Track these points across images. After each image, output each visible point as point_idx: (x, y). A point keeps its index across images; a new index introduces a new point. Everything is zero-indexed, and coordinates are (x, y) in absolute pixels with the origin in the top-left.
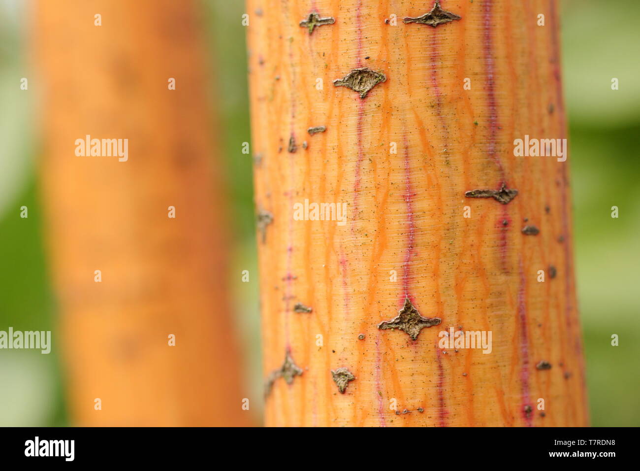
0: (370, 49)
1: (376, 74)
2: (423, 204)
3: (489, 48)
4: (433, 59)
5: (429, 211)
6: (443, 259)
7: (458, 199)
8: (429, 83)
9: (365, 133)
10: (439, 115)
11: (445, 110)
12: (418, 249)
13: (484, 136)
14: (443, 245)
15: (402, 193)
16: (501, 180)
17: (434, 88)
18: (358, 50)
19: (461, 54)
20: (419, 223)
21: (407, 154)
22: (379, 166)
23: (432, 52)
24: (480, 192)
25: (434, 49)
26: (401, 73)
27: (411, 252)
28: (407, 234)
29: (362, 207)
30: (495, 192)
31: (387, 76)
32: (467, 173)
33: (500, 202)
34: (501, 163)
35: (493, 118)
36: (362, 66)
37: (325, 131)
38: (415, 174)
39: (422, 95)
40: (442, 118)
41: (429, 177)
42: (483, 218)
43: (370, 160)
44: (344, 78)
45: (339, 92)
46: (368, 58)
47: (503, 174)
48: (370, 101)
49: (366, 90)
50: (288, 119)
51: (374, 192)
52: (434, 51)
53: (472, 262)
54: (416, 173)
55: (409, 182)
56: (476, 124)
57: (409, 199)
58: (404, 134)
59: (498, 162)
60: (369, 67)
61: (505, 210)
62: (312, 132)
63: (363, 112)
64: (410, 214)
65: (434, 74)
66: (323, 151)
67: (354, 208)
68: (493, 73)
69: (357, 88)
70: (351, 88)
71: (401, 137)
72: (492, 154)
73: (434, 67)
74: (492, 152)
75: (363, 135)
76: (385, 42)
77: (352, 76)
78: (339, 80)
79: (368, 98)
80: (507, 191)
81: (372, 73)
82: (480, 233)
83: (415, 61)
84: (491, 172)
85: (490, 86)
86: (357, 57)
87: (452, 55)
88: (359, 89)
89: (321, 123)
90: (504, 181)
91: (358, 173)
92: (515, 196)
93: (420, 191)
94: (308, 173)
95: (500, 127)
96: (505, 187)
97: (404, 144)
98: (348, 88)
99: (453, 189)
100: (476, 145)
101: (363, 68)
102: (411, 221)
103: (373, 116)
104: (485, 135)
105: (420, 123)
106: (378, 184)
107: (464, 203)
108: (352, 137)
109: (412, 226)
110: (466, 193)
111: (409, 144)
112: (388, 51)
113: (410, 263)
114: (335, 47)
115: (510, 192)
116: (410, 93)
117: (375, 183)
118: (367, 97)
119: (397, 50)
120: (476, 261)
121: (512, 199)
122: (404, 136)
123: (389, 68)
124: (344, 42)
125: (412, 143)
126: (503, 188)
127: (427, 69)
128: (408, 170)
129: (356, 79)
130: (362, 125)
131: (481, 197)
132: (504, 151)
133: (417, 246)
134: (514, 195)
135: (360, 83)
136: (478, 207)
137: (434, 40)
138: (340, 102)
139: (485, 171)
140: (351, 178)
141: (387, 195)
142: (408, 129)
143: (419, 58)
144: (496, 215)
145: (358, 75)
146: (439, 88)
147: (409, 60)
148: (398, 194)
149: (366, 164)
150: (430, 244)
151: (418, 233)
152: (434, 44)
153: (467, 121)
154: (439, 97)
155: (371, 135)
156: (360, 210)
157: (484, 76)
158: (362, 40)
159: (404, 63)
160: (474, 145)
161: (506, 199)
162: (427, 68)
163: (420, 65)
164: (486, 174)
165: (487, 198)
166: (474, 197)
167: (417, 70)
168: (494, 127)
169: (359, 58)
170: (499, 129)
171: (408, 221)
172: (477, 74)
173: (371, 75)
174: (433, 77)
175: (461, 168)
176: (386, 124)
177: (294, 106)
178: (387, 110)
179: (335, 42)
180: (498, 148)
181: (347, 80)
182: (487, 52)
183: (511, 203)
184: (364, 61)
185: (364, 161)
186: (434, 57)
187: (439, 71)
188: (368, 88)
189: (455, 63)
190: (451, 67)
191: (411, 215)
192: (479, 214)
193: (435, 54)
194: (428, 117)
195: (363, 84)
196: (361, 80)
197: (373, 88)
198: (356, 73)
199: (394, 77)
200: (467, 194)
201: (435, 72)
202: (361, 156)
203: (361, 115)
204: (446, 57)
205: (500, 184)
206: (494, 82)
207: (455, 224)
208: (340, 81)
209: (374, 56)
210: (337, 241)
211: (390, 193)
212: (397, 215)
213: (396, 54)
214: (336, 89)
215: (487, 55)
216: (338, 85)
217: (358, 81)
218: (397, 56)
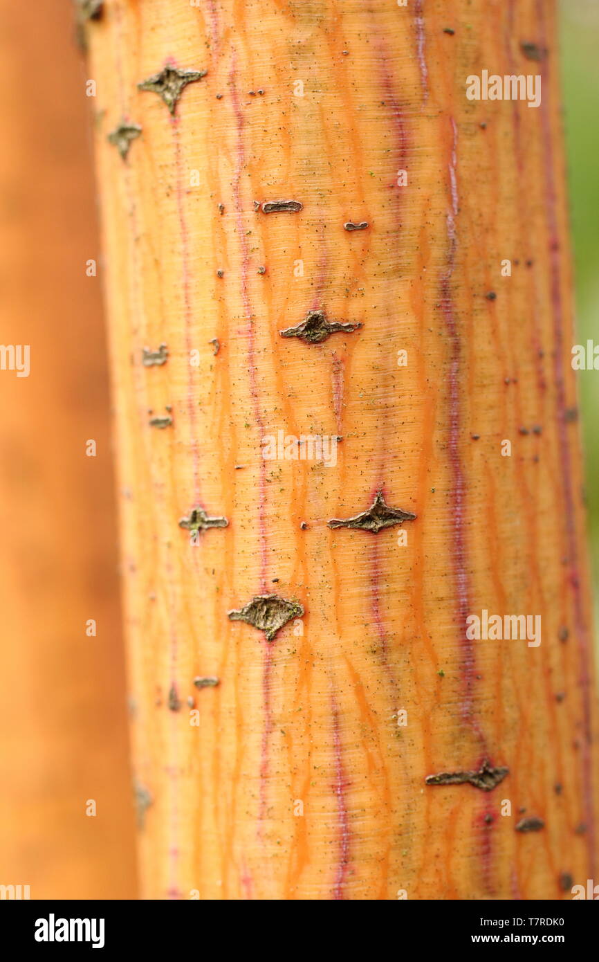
0: (280, 567)
1: (288, 605)
2: (361, 797)
3: (461, 559)
4: (374, 580)
5: (371, 807)
6: (392, 879)
7: (414, 788)
8: (368, 617)
9: (274, 692)
10: (384, 663)
11: (394, 656)
12: (355, 864)
13: (454, 692)
14: (393, 857)
15: (331, 781)
16: (482, 755)
17: (376, 625)
18: (262, 568)
19: (417, 570)
20: (357, 825)
21: (336, 723)
22: (296, 742)
23: (373, 571)
24: (449, 776)
25: (376, 566)
26: (326, 602)
27: (344, 869)
28: (338, 842)
29: (273, 801)
30: (471, 775)
31: (305, 608)
32: (428, 750)
33: (481, 788)
34: (481, 730)
35: (468, 664)
36: (268, 592)
37: (217, 685)
38: (349, 753)
39: (358, 634)
40: (388, 668)
41: (370, 758)
42: (454, 814)
43: (282, 732)
44: (243, 610)
45: (236, 629)
46: (276, 581)
47: (485, 747)
48: (281, 645)
49: (275, 628)
50: (166, 659)
51: (288, 779)
52: (375, 569)
53: (437, 880)
54: (351, 751)
55: (341, 766)
56: (442, 675)
57: (341, 790)
58: (332, 694)
59: (477, 729)
60: (278, 593)
61: (488, 799)
62: (200, 685)
63: (270, 661)
64: (343, 813)
65: (376, 602)
66: (216, 714)
67: (260, 801)
68: (467, 596)
69: (261, 625)
70: (253, 625)
71: (327, 699)
72: (467, 719)
73: (375, 593)
74: (468, 715)
75: (271, 695)
76: (302, 557)
77: (254, 607)
78: (235, 611)
79: (279, 641)
80: (491, 770)
81: (282, 603)
82: (449, 837)
83: (347, 584)
84: (466, 745)
85: (462, 615)
86: (260, 578)
87: (403, 573)
88: (264, 625)
89: (212, 673)
90: (486, 757)
91: (265, 748)
92: (504, 777)
93: (357, 778)
94: (196, 744)
95: (480, 677)
96: (488, 765)
97: (333, 708)
98: (248, 624)
99: (407, 774)
100: (441, 706)
101: (271, 595)
102: (344, 823)
103: (285, 667)
104: (455, 690)
105: (356, 677)
106: (295, 768)
107: (423, 795)
108: (255, 696)
109: (347, 831)
110: (428, 778)
111: (339, 708)
112: (306, 570)
113: (343, 885)
114: (230, 563)
115: (497, 772)
116: (340, 632)
117: (289, 766)
118: (276, 638)
119: (320, 569)
120: (444, 879)
121: (498, 783)
122: (332, 696)
123: (308, 595)
124: (241, 555)
125: (344, 708)
126: (484, 768)
127: (366, 596)
128: (339, 748)
129: (260, 610)
130: (270, 680)
131: (450, 784)
132: (487, 712)
133: (352, 861)
134: (501, 776)
135: (266, 617)
136: (446, 799)
137: (376, 553)
138: (237, 643)
139: (456, 744)
140: (256, 757)
141: (308, 785)
142: (336, 687)
143: (353, 580)
144: (474, 809)
145: (262, 606)
146: (383, 624)
147: (339, 583)
148: (323, 783)
149: (276, 737)
150: (373, 856)
151: (355, 841)
152: (375, 558)
153: (427, 671)
154: (384, 637)
155: (282, 694)
156: (269, 806)
157: (453, 602)
158: (268, 554)
159: (331, 589)
160: (439, 706)
161: (490, 782)
162: (364, 594)
163: (355, 591)
164: (459, 749)
165: (459, 784)
166: (440, 785)
167: (349, 598)
168: (470, 676)
169: (263, 581)
170: (478, 678)
171: (339, 822)
172: (442, 599)
173: (282, 606)
174: (375, 608)
175: (419, 742)
176: (304, 679)
177: (174, 642)
178: (306, 657)
179: (229, 553)
180: (477, 707)
181: (247, 613)
182: (458, 564)
183: (499, 788)
184: (272, 585)
185: (274, 733)
186: (376, 577)
187: (384, 598)
188: (277, 626)
189: (408, 585)
190: (402, 591)
191: (345, 815)
192: (448, 810)
193: (377, 572)
194: (368, 668)
195: (270, 618)
196: (267, 612)
197: (285, 625)
198: (260, 602)
199: (315, 608)
200: (429, 781)
201: (378, 600)
202: (270, 725)
203: (268, 664)
204: (394, 577)
205: (481, 762)
206: (469, 609)
207: (412, 826)
208: (237, 614)
209: (285, 577)
210: (237, 848)
211: (313, 781)
212: (322, 814)
213: (319, 574)
214: (232, 624)
215: (458, 569)
216: (235, 618)
217: (263, 613)
218: (320, 578)
